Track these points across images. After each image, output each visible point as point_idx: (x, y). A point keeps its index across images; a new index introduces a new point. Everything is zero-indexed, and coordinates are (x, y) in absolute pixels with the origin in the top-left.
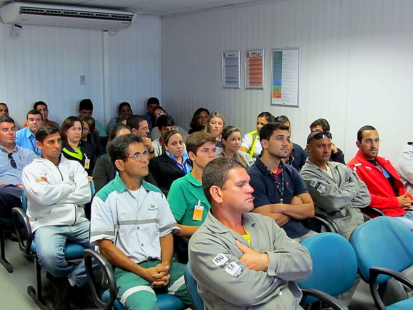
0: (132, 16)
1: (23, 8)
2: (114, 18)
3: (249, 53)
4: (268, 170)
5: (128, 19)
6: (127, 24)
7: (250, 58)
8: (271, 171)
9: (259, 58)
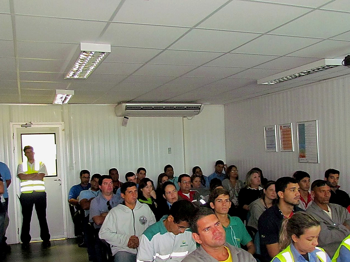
0: (200, 106)
1: (128, 106)
2: (188, 108)
3: (281, 126)
4: (282, 214)
5: (198, 108)
6: (197, 112)
7: (283, 130)
8: (284, 215)
9: (289, 130)
